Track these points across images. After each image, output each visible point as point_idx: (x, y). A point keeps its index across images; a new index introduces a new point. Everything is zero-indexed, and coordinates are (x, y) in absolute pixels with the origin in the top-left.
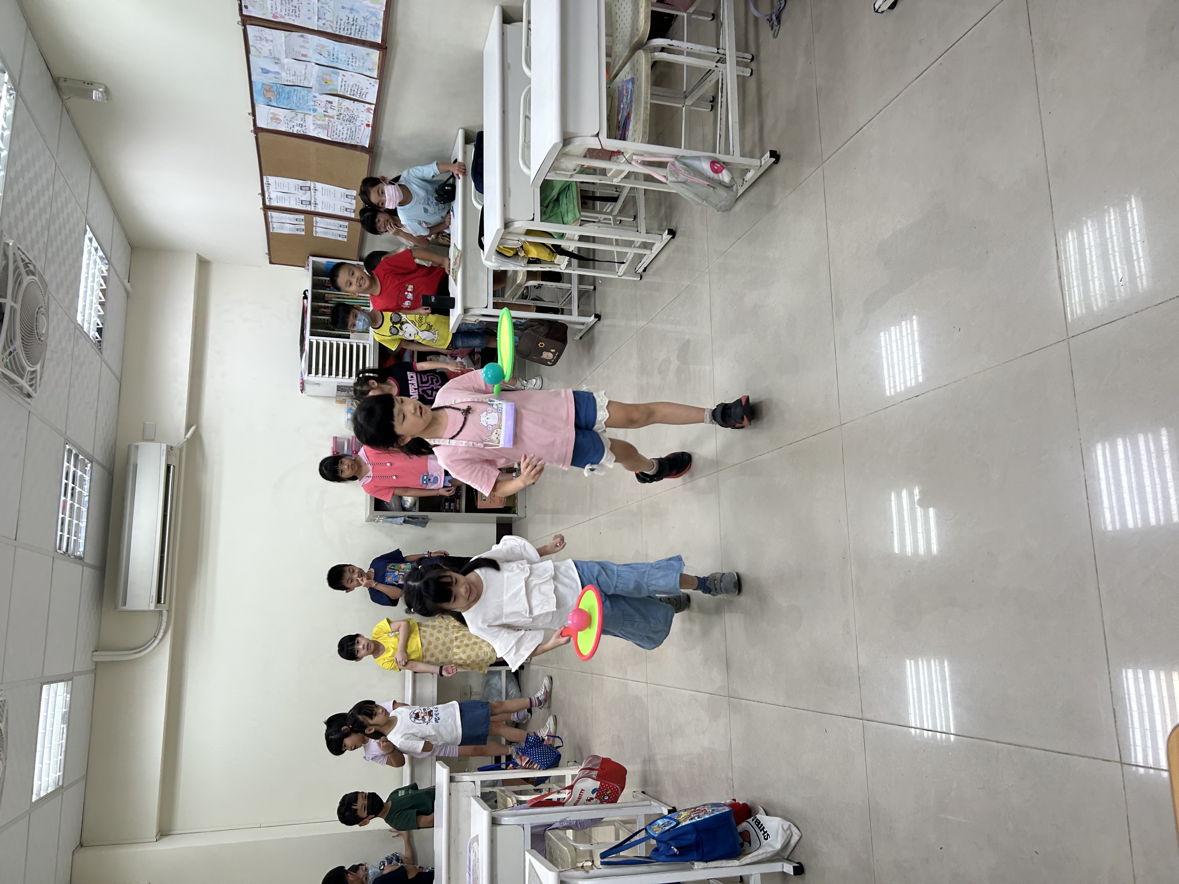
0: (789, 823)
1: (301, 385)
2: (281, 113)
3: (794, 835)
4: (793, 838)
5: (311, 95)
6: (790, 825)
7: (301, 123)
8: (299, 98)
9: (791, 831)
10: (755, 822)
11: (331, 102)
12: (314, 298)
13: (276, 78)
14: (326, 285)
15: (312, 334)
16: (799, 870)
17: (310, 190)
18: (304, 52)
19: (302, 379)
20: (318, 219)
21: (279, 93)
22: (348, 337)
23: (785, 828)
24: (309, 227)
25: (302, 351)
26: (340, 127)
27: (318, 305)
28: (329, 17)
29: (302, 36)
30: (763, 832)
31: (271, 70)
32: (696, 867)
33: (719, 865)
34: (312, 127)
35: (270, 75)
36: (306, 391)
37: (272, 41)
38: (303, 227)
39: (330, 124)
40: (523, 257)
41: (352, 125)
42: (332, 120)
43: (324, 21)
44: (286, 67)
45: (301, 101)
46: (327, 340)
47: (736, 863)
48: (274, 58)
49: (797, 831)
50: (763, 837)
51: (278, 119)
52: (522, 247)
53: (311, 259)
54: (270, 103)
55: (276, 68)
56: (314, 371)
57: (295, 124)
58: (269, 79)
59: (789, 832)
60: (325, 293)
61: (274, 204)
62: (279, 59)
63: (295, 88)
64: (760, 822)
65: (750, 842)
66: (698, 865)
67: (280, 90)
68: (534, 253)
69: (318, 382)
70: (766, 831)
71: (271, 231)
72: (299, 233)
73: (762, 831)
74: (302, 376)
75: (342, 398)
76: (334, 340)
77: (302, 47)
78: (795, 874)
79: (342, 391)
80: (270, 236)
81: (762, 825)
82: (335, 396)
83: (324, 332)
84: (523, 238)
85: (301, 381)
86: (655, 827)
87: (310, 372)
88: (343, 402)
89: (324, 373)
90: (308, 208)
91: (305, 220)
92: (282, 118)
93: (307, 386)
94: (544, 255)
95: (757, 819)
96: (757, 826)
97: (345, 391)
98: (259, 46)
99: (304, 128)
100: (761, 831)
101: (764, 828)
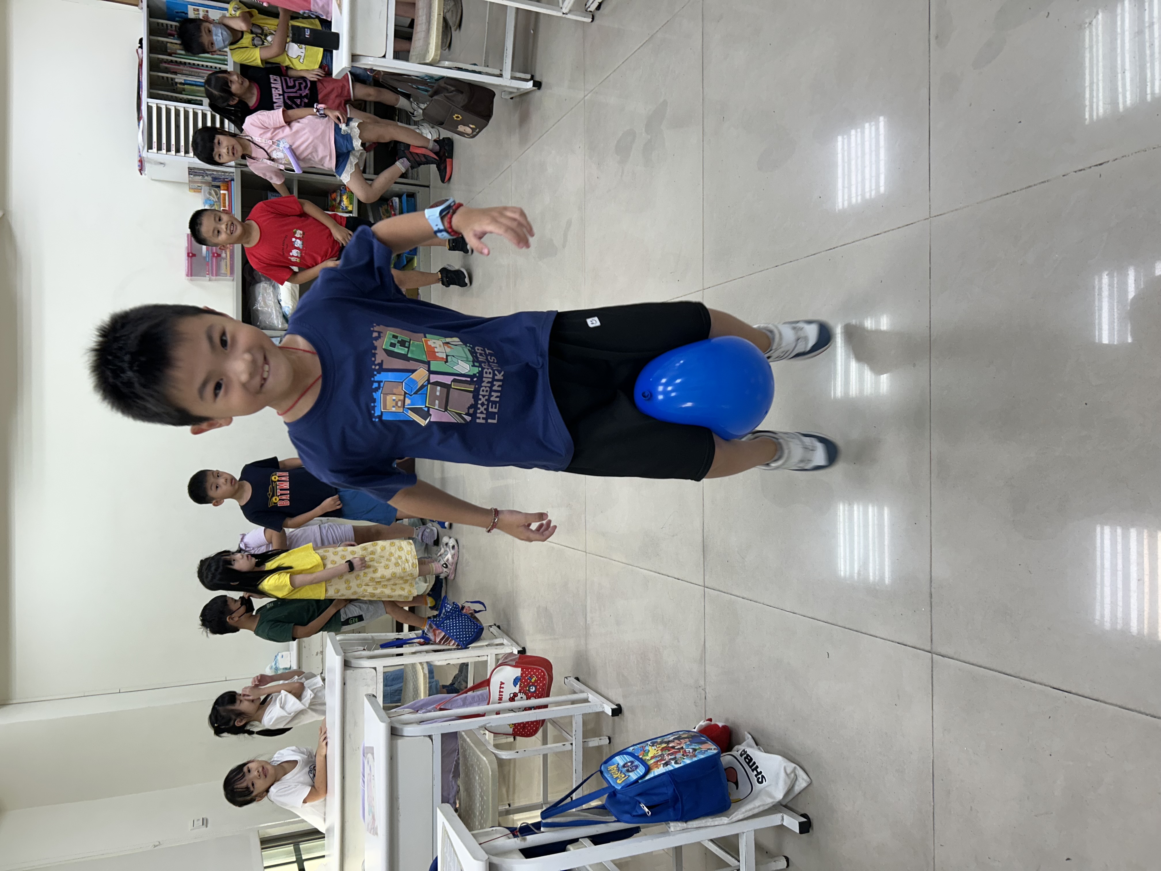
0: (794, 765)
1: (139, 164)
3: (800, 779)
4: (797, 783)
6: (795, 768)
9: (796, 775)
10: (745, 758)
12: (153, 48)
14: (169, 31)
15: (151, 96)
16: (806, 827)
19: (140, 156)
22: (200, 103)
23: (789, 771)
25: (139, 118)
27: (158, 59)
30: (755, 773)
32: (672, 829)
33: (702, 825)
36: (146, 172)
46: (172, 105)
47: (725, 820)
49: (805, 776)
50: (756, 779)
56: (155, 145)
59: (793, 775)
60: (167, 42)
64: (751, 759)
65: (736, 784)
66: (674, 826)
69: (162, 162)
70: (761, 772)
73: (755, 771)
74: (140, 152)
75: (196, 185)
76: (181, 106)
78: (801, 832)
79: (194, 175)
81: (754, 763)
82: (187, 182)
83: (167, 95)
85: (139, 158)
86: (613, 768)
87: (150, 147)
88: (197, 190)
89: (168, 150)
93: (147, 166)
95: (748, 755)
96: (748, 763)
97: (199, 175)
100: (753, 771)
101: (757, 767)
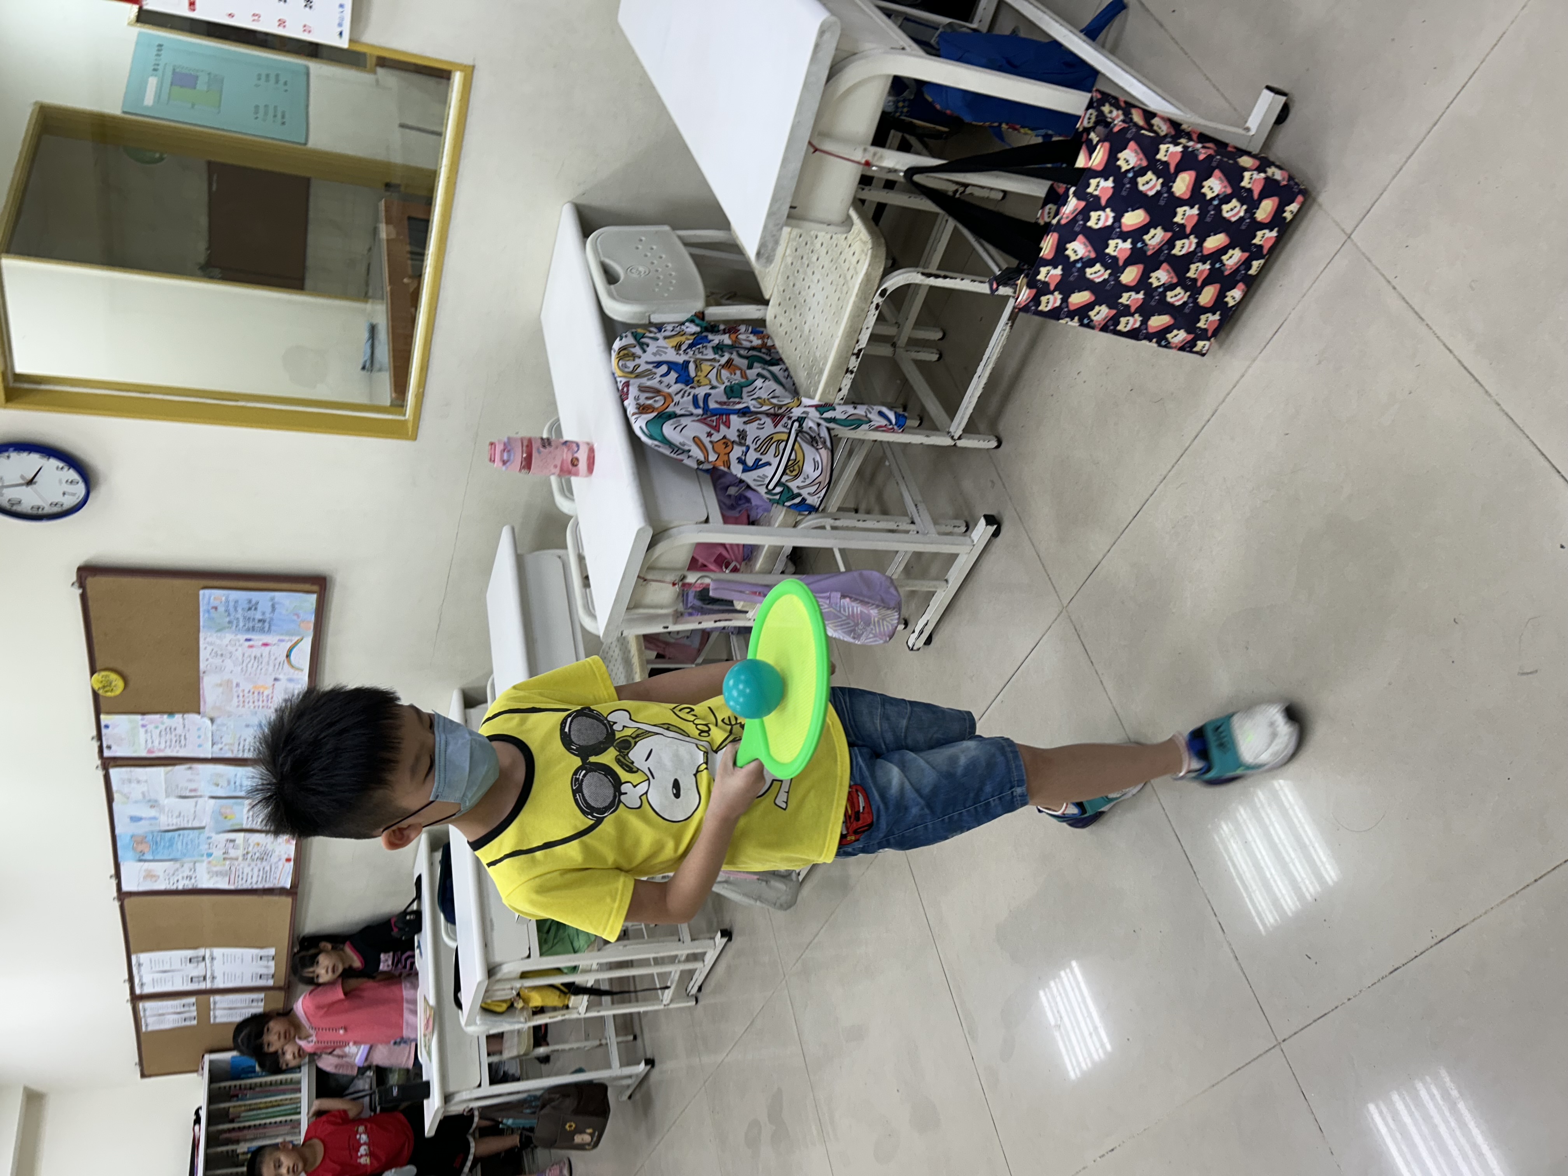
2: (158, 868)
5: (203, 836)
7: (189, 874)
8: (187, 844)
11: (233, 841)
12: (212, 1119)
13: (151, 825)
17: (204, 958)
18: (193, 786)
20: (218, 998)
21: (157, 843)
24: (204, 1012)
26: (247, 870)
27: (218, 1130)
28: (227, 739)
29: (190, 768)
31: (144, 815)
34: (206, 876)
35: (142, 823)
37: (146, 781)
38: (195, 1014)
39: (233, 869)
40: (523, 1008)
41: (264, 863)
42: (236, 863)
43: (220, 746)
44: (167, 810)
45: (189, 847)
48: (149, 801)
51: (154, 876)
52: (518, 995)
53: (207, 1058)
54: (144, 858)
55: (153, 813)
57: (180, 878)
58: (141, 829)
60: (228, 1107)
61: (148, 990)
62: (156, 801)
63: (181, 832)
67: (158, 839)
68: (537, 1000)
71: (144, 1029)
72: (188, 1023)
77: (190, 781)
80: (142, 1038)
84: (518, 984)
90: (202, 986)
91: (198, 1004)
92: (161, 874)
94: (553, 999)
98: (126, 789)
99: (193, 880)
